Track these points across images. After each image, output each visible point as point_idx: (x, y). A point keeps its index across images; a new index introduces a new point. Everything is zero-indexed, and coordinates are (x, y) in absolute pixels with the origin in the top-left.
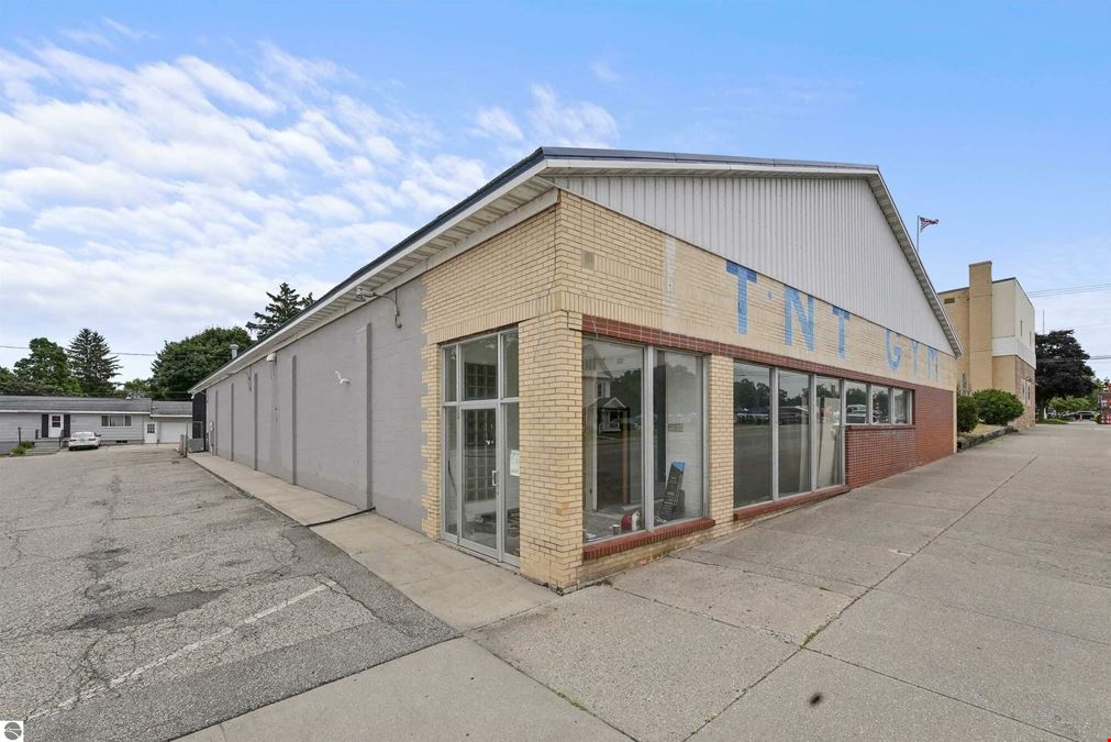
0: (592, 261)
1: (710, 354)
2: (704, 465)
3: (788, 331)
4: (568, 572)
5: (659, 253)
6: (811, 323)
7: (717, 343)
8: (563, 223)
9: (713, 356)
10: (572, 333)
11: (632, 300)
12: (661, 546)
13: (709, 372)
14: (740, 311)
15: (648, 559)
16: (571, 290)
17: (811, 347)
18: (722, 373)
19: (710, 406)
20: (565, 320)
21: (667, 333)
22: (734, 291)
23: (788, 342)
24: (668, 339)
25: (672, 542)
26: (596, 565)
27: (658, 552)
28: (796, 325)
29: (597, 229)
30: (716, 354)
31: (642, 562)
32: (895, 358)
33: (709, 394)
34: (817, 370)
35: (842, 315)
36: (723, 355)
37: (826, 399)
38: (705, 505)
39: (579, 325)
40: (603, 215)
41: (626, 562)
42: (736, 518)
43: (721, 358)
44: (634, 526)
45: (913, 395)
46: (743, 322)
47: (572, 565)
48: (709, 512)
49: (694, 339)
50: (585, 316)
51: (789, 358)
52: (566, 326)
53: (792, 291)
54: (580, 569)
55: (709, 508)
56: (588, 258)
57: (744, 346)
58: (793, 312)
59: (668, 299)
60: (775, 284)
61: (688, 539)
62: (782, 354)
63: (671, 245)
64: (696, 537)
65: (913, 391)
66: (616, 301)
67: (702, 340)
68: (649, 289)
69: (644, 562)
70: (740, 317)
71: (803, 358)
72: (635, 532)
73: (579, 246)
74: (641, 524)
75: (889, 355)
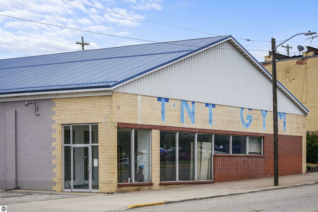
0: (119, 108)
1: (152, 129)
2: (150, 165)
3: (182, 117)
4: (115, 189)
5: (136, 101)
6: (193, 113)
7: (154, 126)
8: (113, 100)
9: (153, 130)
10: (115, 128)
11: (129, 116)
12: (137, 188)
13: (151, 135)
14: (162, 113)
15: (133, 190)
16: (115, 117)
17: (193, 122)
18: (156, 135)
19: (152, 146)
20: (113, 124)
21: (138, 125)
22: (160, 107)
23: (182, 121)
24: (139, 126)
25: (140, 187)
26: (120, 188)
27: (136, 189)
28: (186, 114)
29: (120, 99)
30: (154, 129)
31: (131, 191)
32: (247, 122)
33: (151, 142)
34: (197, 131)
35: (210, 106)
36: (156, 129)
37: (203, 142)
38: (150, 178)
39: (116, 125)
40: (122, 95)
41: (127, 190)
42: (161, 184)
43: (155, 130)
44: (129, 181)
45: (264, 140)
46: (163, 117)
47: (115, 187)
48: (151, 181)
49: (146, 125)
50: (118, 123)
51: (182, 128)
52: (113, 126)
53: (184, 102)
54: (117, 189)
55: (151, 179)
56: (118, 107)
57: (164, 125)
58: (185, 110)
59: (139, 114)
60: (177, 101)
61: (145, 187)
62: (179, 126)
63: (139, 97)
64: (147, 187)
65: (264, 137)
66: (125, 117)
67: (149, 125)
68: (133, 112)
69: (132, 191)
70: (162, 115)
71: (189, 127)
72: (129, 183)
73: (116, 105)
74: (131, 181)
75: (243, 120)
